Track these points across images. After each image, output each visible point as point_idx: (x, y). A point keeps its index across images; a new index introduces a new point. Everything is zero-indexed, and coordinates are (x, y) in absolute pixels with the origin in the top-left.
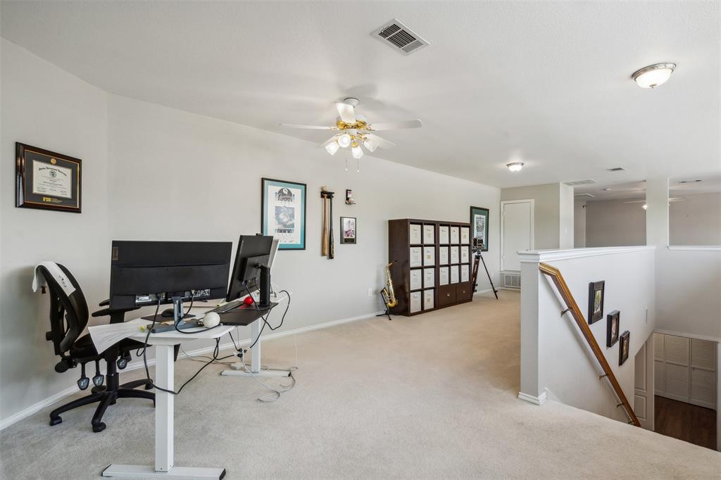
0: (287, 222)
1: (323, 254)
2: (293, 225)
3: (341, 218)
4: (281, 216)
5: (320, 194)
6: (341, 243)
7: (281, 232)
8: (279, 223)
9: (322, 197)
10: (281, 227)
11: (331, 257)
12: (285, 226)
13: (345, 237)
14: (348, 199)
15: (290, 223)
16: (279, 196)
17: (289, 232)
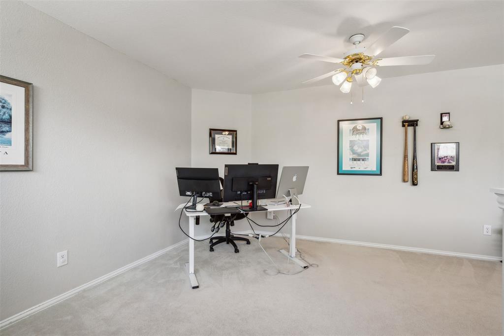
0: (362, 152)
1: (404, 181)
2: (367, 155)
3: (432, 144)
4: (356, 148)
5: (401, 124)
6: (432, 170)
7: (355, 160)
8: (354, 153)
9: (403, 126)
10: (355, 156)
11: (414, 183)
12: (359, 155)
13: (437, 164)
14: (442, 123)
15: (365, 152)
16: (353, 132)
17: (363, 160)
